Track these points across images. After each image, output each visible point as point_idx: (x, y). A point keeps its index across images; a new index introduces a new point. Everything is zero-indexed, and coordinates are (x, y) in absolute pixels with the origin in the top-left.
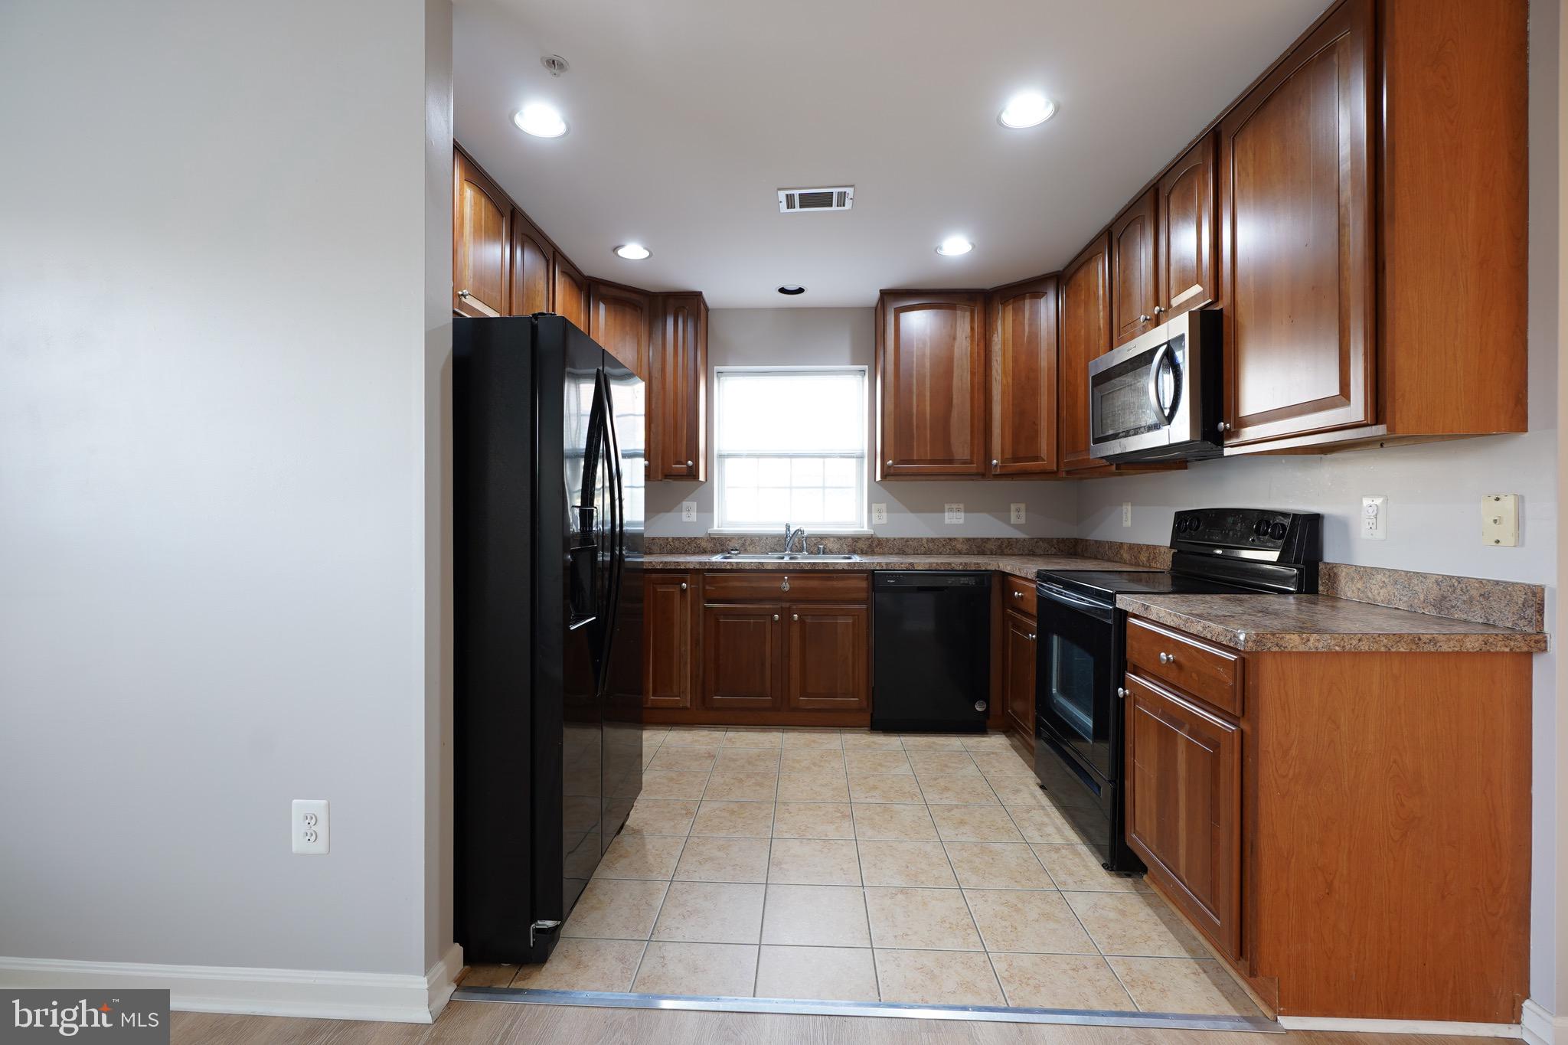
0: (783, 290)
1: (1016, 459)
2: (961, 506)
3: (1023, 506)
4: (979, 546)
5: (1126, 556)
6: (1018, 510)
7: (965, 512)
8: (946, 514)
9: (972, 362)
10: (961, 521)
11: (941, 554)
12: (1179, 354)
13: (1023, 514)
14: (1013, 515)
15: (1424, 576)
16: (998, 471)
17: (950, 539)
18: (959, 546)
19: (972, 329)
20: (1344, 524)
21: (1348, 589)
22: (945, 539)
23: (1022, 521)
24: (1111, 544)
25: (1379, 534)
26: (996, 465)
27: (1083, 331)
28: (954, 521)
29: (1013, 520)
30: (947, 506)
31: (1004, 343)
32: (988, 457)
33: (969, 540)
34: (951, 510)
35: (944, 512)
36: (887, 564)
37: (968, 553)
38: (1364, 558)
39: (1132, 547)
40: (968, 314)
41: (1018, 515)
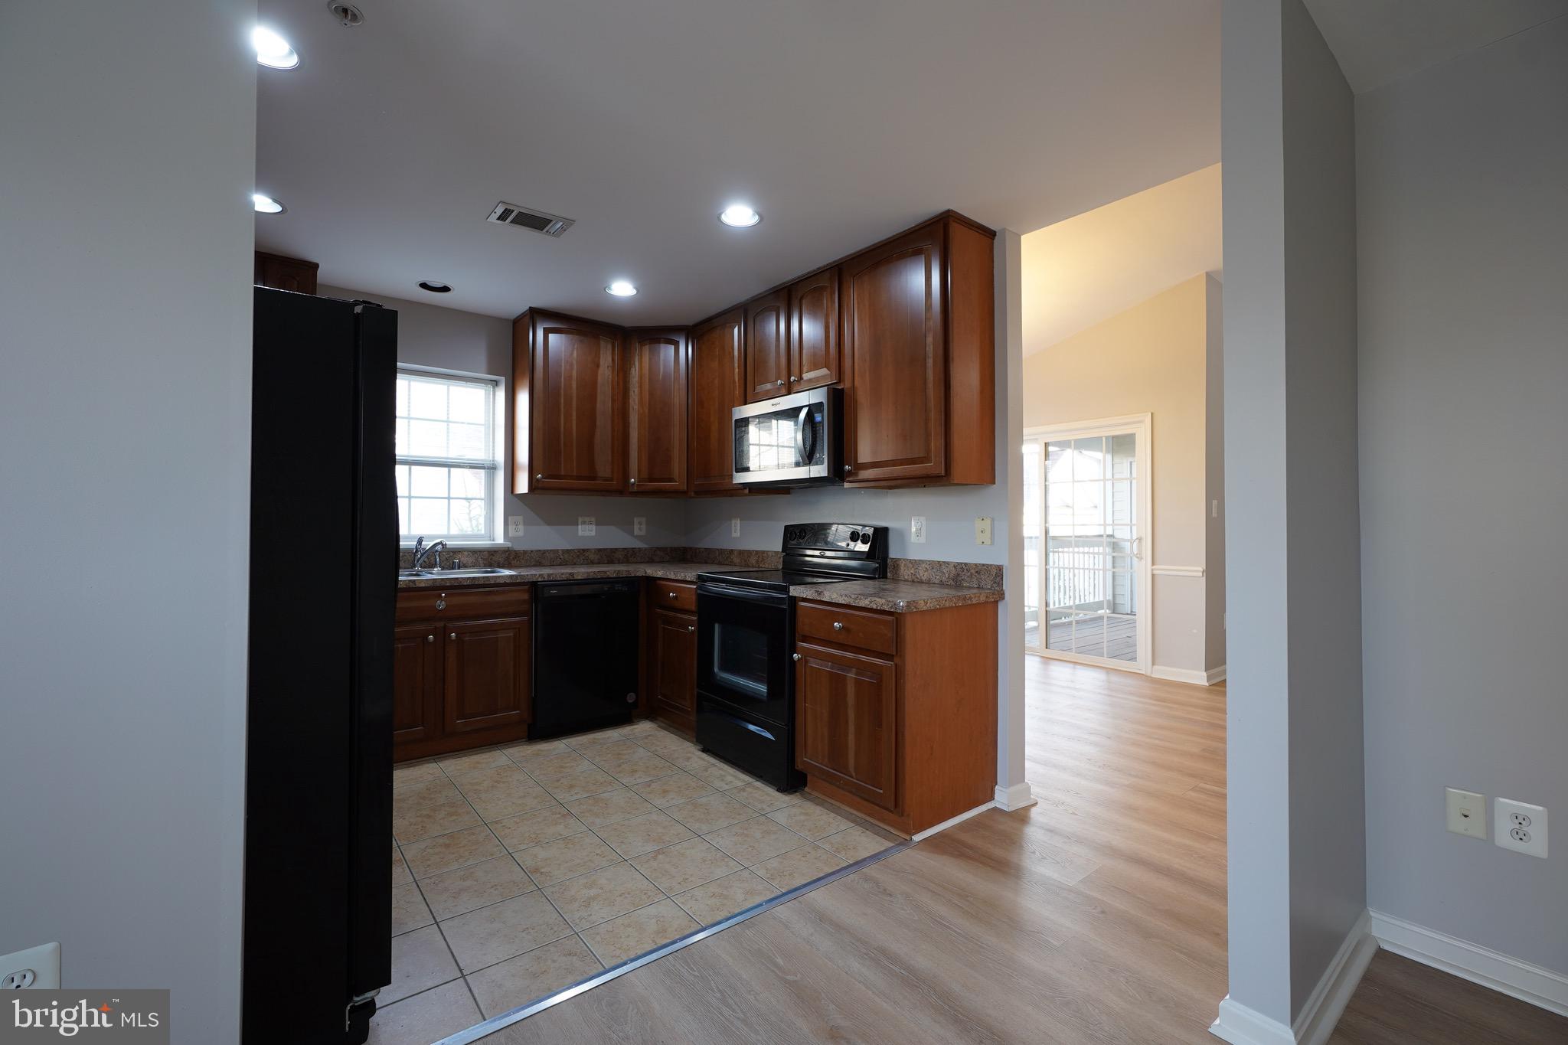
0: (424, 286)
1: (651, 480)
2: (593, 519)
3: (643, 520)
4: (608, 556)
5: (736, 560)
6: (640, 523)
7: (597, 525)
8: (580, 527)
9: (613, 388)
10: (593, 533)
11: (575, 564)
12: (818, 418)
13: (644, 526)
14: (636, 527)
15: (948, 563)
16: (636, 489)
17: (584, 550)
18: (592, 556)
19: (613, 360)
20: (902, 535)
21: (905, 573)
22: (579, 550)
23: (643, 533)
24: (722, 551)
25: (922, 540)
26: (633, 484)
27: (716, 381)
28: (587, 534)
29: (637, 532)
30: (580, 520)
31: (641, 377)
32: (626, 478)
33: (600, 550)
34: (584, 523)
35: (578, 525)
36: (549, 575)
37: (600, 563)
38: (914, 554)
39: (741, 552)
40: (610, 346)
41: (640, 528)
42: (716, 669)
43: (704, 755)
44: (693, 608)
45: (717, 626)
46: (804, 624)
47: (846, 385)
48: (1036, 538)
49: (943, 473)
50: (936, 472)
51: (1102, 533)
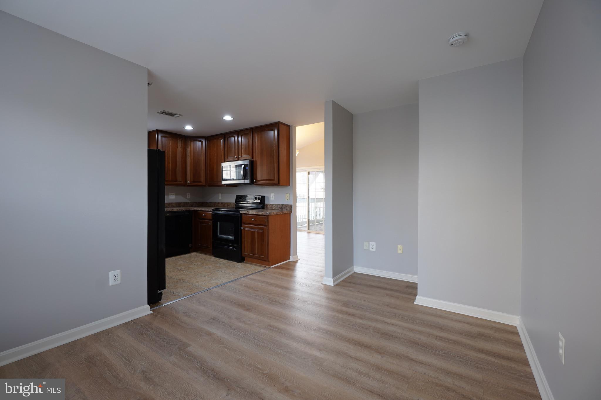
1: (194, 182)
2: (174, 193)
3: (189, 194)
4: (179, 205)
5: (220, 205)
6: (188, 195)
7: (175, 195)
8: (170, 196)
9: (182, 154)
10: (174, 198)
11: (169, 207)
12: (247, 168)
13: (190, 196)
14: (187, 196)
15: (279, 205)
16: (189, 184)
17: (171, 203)
18: (174, 205)
19: (182, 146)
20: (268, 198)
21: (269, 207)
22: (170, 203)
23: (189, 198)
24: (215, 203)
25: (273, 199)
26: (188, 183)
27: (215, 154)
28: (172, 198)
29: (187, 197)
30: (170, 194)
31: (191, 151)
32: (186, 181)
33: (176, 203)
34: (171, 195)
35: (169, 195)
37: (176, 207)
38: (271, 203)
39: (222, 203)
40: (181, 141)
41: (188, 196)
42: (218, 234)
43: (215, 258)
44: (211, 218)
45: (218, 223)
46: (244, 220)
47: (254, 160)
48: (306, 199)
49: (278, 183)
50: (276, 183)
51: (323, 198)
